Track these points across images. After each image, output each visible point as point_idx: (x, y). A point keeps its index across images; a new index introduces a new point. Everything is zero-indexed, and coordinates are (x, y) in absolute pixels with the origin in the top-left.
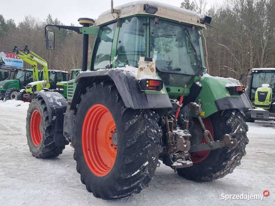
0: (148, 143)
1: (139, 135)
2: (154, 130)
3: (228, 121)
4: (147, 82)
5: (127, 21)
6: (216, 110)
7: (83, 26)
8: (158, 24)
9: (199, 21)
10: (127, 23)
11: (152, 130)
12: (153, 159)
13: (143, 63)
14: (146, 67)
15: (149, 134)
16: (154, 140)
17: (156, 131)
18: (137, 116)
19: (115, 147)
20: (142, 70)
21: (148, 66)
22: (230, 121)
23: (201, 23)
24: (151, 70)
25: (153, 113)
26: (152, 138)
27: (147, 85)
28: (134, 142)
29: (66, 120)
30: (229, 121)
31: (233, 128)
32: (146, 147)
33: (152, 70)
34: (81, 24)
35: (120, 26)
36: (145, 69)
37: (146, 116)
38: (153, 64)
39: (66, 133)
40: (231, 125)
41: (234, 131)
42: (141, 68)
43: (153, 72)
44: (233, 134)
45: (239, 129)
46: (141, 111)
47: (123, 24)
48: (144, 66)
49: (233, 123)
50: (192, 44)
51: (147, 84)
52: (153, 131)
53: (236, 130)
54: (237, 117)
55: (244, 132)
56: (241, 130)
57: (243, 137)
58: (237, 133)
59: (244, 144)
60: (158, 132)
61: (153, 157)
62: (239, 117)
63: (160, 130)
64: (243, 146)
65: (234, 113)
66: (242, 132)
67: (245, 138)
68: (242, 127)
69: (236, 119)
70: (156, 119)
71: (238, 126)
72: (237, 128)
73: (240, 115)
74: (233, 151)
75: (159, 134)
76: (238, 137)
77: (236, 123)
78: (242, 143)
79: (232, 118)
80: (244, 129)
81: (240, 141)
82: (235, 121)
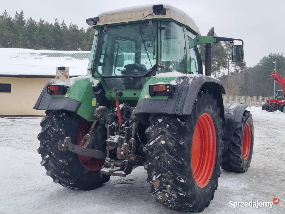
0: (48, 139)
2: (56, 129)
11: (54, 128)
12: (52, 154)
15: (49, 131)
16: (53, 137)
17: (57, 130)
20: (59, 78)
21: (63, 74)
22: (150, 130)
24: (65, 77)
26: (51, 135)
27: (48, 91)
30: (148, 129)
36: (61, 77)
37: (53, 117)
41: (150, 142)
42: (57, 77)
43: (67, 79)
44: (149, 145)
45: (159, 140)
48: (60, 75)
52: (54, 130)
53: (154, 141)
54: (165, 126)
55: (169, 146)
56: (163, 142)
57: (168, 153)
58: (156, 145)
59: (169, 163)
60: (59, 131)
61: (52, 152)
62: (168, 126)
63: (61, 130)
64: (167, 166)
65: (161, 119)
66: (164, 145)
67: (170, 154)
68: (168, 139)
69: (160, 128)
70: (65, 120)
71: (159, 137)
72: (157, 139)
73: (172, 124)
74: (152, 169)
75: (60, 133)
76: (157, 151)
77: (158, 132)
78: (166, 161)
79: (154, 126)
80: (171, 142)
81: (159, 157)
82: (158, 130)
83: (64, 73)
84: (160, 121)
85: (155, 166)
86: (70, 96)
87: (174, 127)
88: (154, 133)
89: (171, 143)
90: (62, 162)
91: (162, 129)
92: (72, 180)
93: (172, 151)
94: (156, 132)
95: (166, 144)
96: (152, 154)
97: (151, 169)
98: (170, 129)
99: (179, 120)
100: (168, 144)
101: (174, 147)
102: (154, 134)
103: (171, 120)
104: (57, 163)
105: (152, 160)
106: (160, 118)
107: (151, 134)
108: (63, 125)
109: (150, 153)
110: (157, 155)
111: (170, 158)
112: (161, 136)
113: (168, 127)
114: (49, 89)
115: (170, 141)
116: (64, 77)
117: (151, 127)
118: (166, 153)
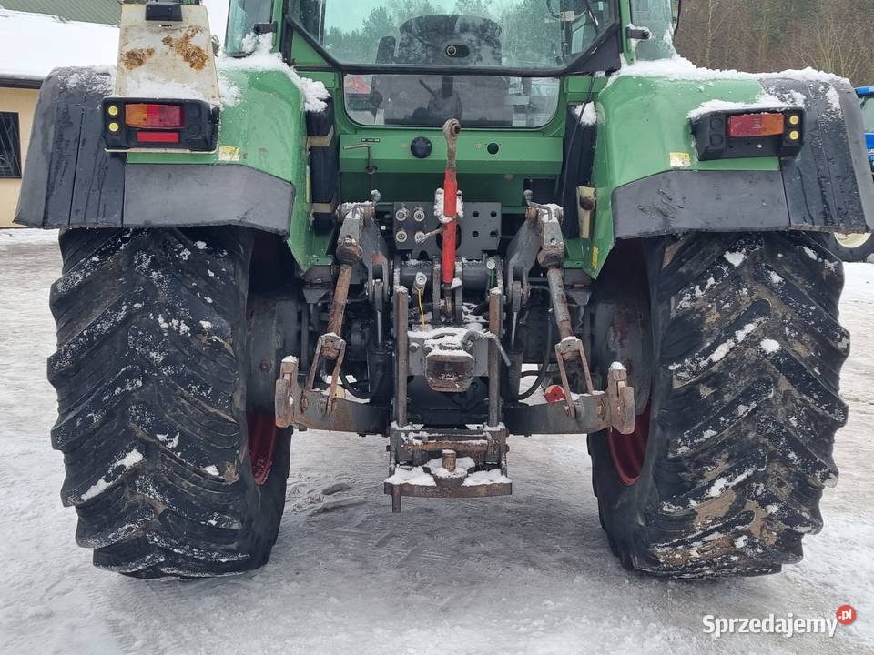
0: (130, 375)
1: (84, 337)
2: (175, 322)
3: (683, 296)
6: (612, 242)
11: (161, 320)
12: (165, 443)
13: (140, 31)
14: (161, 48)
15: (136, 336)
16: (165, 363)
17: (184, 328)
18: (95, 259)
20: (141, 62)
21: (168, 40)
24: (187, 58)
25: (194, 250)
26: (153, 354)
27: (114, 127)
28: (60, 367)
30: (688, 297)
31: (710, 334)
32: (116, 392)
33: (192, 57)
36: (156, 56)
37: (140, 262)
38: (196, 30)
40: (701, 321)
41: (713, 348)
42: (132, 55)
43: (200, 68)
44: (704, 363)
45: (753, 340)
46: (125, 240)
49: (714, 310)
52: (165, 325)
53: (731, 343)
54: (761, 278)
55: (797, 357)
56: (771, 346)
57: (790, 388)
58: (734, 360)
59: (795, 424)
60: (196, 330)
61: (161, 437)
62: (776, 278)
63: (206, 325)
64: (787, 434)
65: (737, 254)
66: (775, 358)
67: (801, 390)
68: (787, 329)
69: (745, 290)
70: (212, 274)
71: (750, 328)
72: (741, 335)
73: (787, 269)
74: (713, 454)
75: (204, 340)
76: (743, 382)
77: (736, 307)
78: (780, 418)
79: (711, 281)
80: (799, 341)
81: (754, 405)
82: (731, 298)
83: (177, 36)
84: (736, 259)
85: (730, 441)
86: (245, 156)
87: (800, 282)
88: (719, 310)
89: (799, 348)
90: (217, 474)
91: (751, 293)
92: (233, 546)
93: (809, 378)
94: (727, 306)
95: (782, 353)
96: (718, 395)
97: (706, 454)
98: (788, 289)
99: (811, 253)
100: (790, 351)
101: (812, 361)
102: (718, 315)
103: (780, 255)
104: (185, 483)
105: (722, 419)
106: (732, 251)
107: (702, 314)
108: (210, 300)
109: (706, 392)
110: (746, 397)
111: (799, 402)
112: (758, 320)
113: (780, 283)
114: (118, 119)
115: (795, 338)
116: (180, 58)
117: (702, 289)
118: (785, 385)
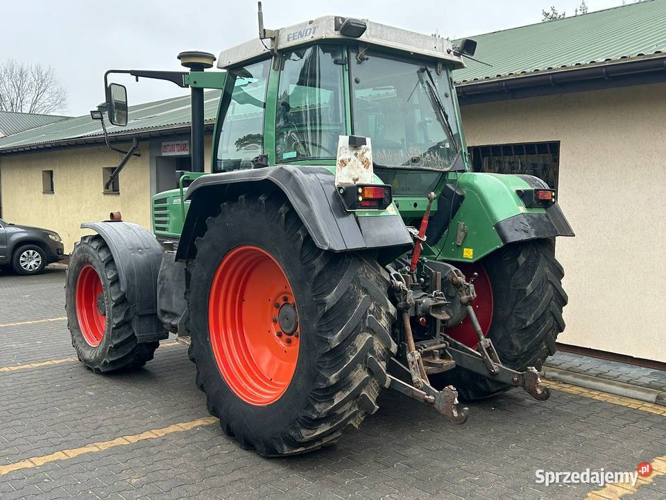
4: (360, 190)
5: (294, 56)
6: (500, 245)
7: (190, 69)
8: (368, 59)
9: (450, 51)
10: (294, 60)
13: (346, 149)
14: (353, 158)
19: (287, 337)
20: (346, 164)
23: (455, 54)
24: (363, 163)
27: (360, 199)
29: (164, 284)
33: (365, 163)
34: (184, 65)
35: (280, 68)
36: (351, 162)
38: (367, 150)
39: (164, 313)
42: (342, 161)
43: (367, 168)
47: (288, 63)
48: (349, 157)
50: (439, 102)
51: (359, 194)
83: (360, 153)
114: (362, 195)
116: (360, 163)
